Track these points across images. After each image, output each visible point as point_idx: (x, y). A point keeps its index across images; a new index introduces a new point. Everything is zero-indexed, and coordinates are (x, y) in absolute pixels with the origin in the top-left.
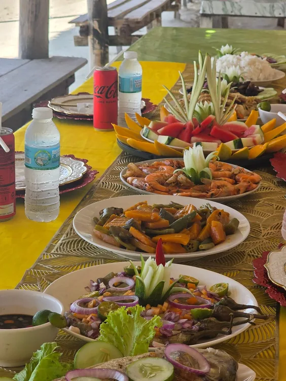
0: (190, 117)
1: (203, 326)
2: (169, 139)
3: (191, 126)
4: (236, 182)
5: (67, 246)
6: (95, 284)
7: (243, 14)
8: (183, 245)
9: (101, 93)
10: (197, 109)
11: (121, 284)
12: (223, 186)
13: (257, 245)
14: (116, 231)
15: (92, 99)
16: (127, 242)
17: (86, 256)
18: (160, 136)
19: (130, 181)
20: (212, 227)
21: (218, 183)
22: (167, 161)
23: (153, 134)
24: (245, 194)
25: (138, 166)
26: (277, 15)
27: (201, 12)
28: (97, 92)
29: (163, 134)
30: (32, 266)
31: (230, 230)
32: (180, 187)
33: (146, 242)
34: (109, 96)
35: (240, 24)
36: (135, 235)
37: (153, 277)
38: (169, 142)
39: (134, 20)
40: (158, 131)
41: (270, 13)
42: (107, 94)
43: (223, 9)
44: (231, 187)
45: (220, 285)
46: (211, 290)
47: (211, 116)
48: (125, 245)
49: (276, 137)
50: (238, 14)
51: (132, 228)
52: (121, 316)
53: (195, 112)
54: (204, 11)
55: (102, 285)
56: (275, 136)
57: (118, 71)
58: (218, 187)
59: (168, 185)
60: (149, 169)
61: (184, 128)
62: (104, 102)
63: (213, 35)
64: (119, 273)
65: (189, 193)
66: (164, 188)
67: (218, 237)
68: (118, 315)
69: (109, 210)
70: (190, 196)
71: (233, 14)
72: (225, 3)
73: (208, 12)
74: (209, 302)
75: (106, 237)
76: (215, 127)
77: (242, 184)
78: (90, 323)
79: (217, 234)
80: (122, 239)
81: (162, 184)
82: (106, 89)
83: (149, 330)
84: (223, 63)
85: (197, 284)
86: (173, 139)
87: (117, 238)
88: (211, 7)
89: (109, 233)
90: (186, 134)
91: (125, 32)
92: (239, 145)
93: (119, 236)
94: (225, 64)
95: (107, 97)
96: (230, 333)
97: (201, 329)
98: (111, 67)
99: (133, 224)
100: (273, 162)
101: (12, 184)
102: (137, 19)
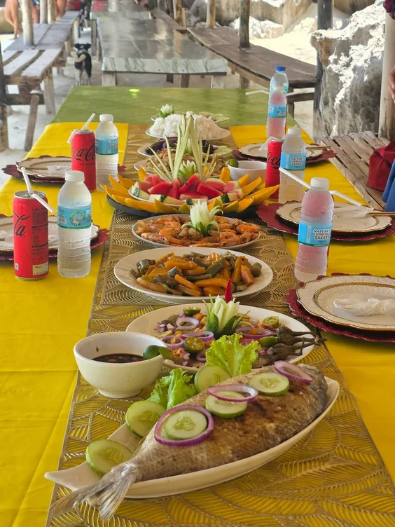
0: (175, 176)
1: (275, 350)
2: (162, 197)
3: (177, 185)
4: (239, 233)
5: (112, 296)
6: (163, 325)
7: (146, 71)
8: (222, 288)
9: (80, 156)
10: (182, 169)
11: (184, 324)
12: (230, 236)
13: (278, 286)
14: (163, 279)
15: (70, 161)
16: (174, 288)
17: (134, 305)
18: (151, 195)
19: (146, 237)
20: (242, 271)
21: (225, 234)
22: (169, 217)
23: (144, 194)
24: (251, 242)
25: (146, 223)
26: (180, 72)
27: (103, 69)
28: (76, 155)
29: (155, 192)
30: (89, 316)
31: (256, 273)
32: (191, 239)
33: (192, 287)
34: (88, 159)
35: (127, 80)
36: (180, 282)
37: (224, 314)
38: (163, 199)
39: (33, 77)
40: (149, 190)
41: (173, 70)
42: (86, 156)
43: (126, 66)
44: (236, 237)
45: (271, 318)
46: (264, 322)
47: (195, 174)
48: (173, 291)
49: (251, 193)
50: (142, 71)
51: (177, 276)
52: (223, 344)
53: (179, 171)
54: (106, 68)
55: (169, 326)
56: (250, 191)
57: (95, 133)
58: (226, 238)
59: (181, 238)
60: (155, 225)
61: (171, 186)
62: (83, 165)
63: (138, 94)
64: (181, 315)
65: (205, 244)
66: (178, 241)
67: (249, 280)
68: (220, 343)
69: (144, 261)
70: (206, 246)
71: (136, 70)
72: (127, 60)
73: (110, 69)
74: (269, 333)
75: (153, 286)
76: (201, 184)
77: (246, 234)
78: (181, 356)
79: (248, 278)
80: (169, 286)
81: (176, 238)
82: (85, 152)
83: (250, 353)
84: (172, 122)
85: (249, 318)
86: (165, 197)
87: (165, 286)
88: (113, 64)
89: (155, 282)
90: (173, 191)
91: (25, 90)
92: (226, 200)
93: (167, 284)
94: (174, 124)
95: (86, 159)
96: (301, 354)
97: (274, 354)
98: (87, 130)
99: (176, 272)
100: (260, 214)
101: (44, 245)
102: (36, 77)
